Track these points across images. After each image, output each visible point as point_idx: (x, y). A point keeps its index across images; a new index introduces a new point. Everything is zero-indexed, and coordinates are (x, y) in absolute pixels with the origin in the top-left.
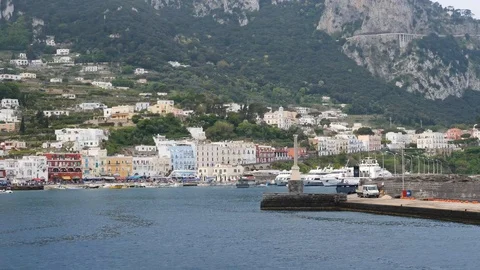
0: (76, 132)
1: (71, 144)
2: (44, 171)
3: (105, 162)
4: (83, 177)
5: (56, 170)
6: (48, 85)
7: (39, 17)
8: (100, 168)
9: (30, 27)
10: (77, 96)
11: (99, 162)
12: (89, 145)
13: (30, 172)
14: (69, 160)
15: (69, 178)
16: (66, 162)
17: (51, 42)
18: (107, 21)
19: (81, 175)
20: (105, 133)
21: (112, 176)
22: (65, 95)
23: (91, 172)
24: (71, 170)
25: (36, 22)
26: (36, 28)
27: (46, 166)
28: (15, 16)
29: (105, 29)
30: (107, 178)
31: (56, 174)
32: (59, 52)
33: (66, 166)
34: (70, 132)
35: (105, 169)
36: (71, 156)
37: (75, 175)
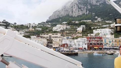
0: (101, 30)
1: (99, 34)
2: (86, 44)
3: (114, 40)
4: (104, 47)
5: (91, 44)
6: (94, 22)
7: (94, 13)
8: (111, 43)
9: (92, 15)
10: (102, 24)
11: (111, 41)
12: (106, 34)
13: (79, 45)
14: (97, 39)
15: (97, 48)
16: (96, 40)
17: (96, 17)
18: (109, 11)
19: (103, 46)
20: (112, 30)
21: (117, 47)
22: (98, 24)
23: (108, 45)
24: (98, 44)
25: (93, 14)
26: (93, 15)
27: (86, 42)
28: (89, 13)
29: (109, 13)
30: (115, 48)
31: (91, 46)
32: (98, 19)
33: (96, 42)
34: (98, 30)
35: (114, 44)
36: (98, 38)
37: (100, 46)
